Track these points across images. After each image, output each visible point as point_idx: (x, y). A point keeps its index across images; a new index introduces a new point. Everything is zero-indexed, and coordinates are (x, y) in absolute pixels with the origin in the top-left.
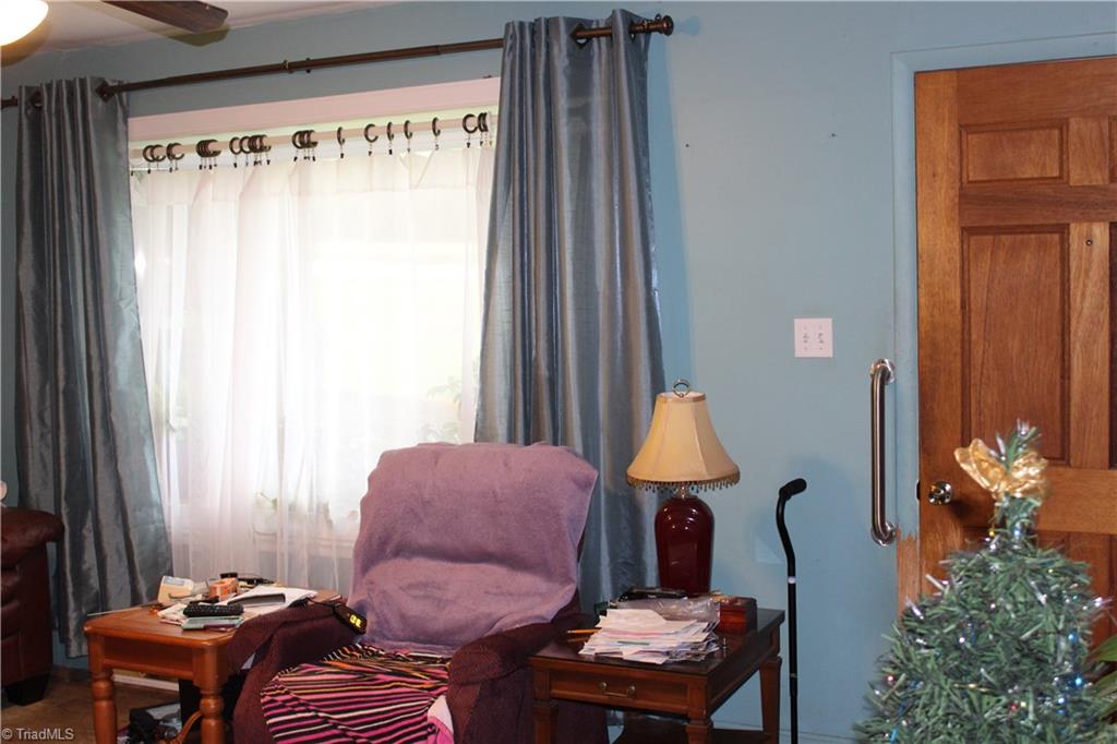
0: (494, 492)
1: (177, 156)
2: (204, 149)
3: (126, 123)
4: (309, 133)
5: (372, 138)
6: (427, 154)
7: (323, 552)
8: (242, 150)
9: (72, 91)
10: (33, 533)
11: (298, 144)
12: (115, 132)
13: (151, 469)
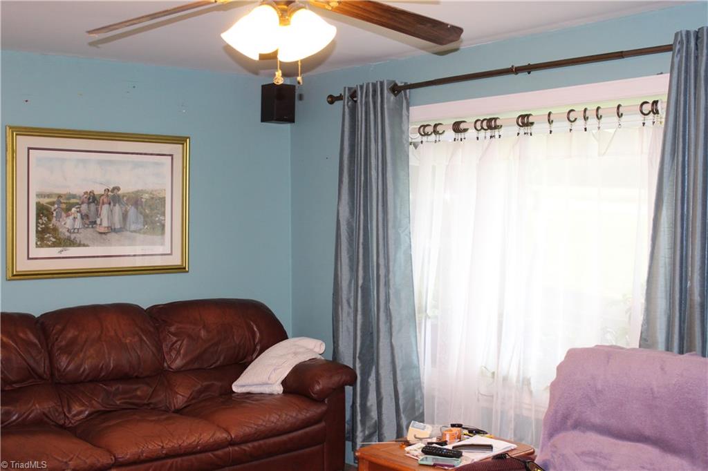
0: (652, 389)
1: (440, 132)
2: (457, 128)
3: (408, 109)
4: (528, 116)
5: (572, 119)
6: (612, 131)
7: (525, 413)
8: (482, 128)
9: (376, 89)
10: (336, 379)
11: (520, 124)
12: (401, 116)
13: (414, 343)
